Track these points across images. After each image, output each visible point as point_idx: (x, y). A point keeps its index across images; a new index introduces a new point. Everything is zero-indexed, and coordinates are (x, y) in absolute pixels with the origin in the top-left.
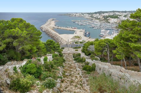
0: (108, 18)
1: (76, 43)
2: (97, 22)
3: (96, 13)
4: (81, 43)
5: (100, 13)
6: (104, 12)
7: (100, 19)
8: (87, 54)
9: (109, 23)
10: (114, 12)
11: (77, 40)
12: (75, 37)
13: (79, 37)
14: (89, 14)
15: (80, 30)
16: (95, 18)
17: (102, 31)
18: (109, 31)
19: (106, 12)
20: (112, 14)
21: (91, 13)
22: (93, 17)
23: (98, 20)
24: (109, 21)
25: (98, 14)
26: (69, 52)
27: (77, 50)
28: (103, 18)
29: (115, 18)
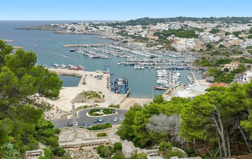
0: (169, 38)
1: (91, 112)
2: (140, 50)
3: (133, 23)
4: (107, 111)
5: (145, 22)
6: (155, 21)
7: (146, 39)
8: (143, 142)
9: (174, 50)
10: (181, 19)
11: (90, 103)
12: (85, 94)
13: (96, 95)
14: (113, 25)
15: (95, 74)
16: (133, 37)
17: (160, 73)
18: (178, 74)
19: (162, 21)
20: (177, 26)
21: (117, 23)
22: (126, 35)
23: (141, 44)
24: (173, 45)
25: (139, 26)
26: (79, 142)
27: (104, 135)
28: (157, 38)
29: (187, 37)
